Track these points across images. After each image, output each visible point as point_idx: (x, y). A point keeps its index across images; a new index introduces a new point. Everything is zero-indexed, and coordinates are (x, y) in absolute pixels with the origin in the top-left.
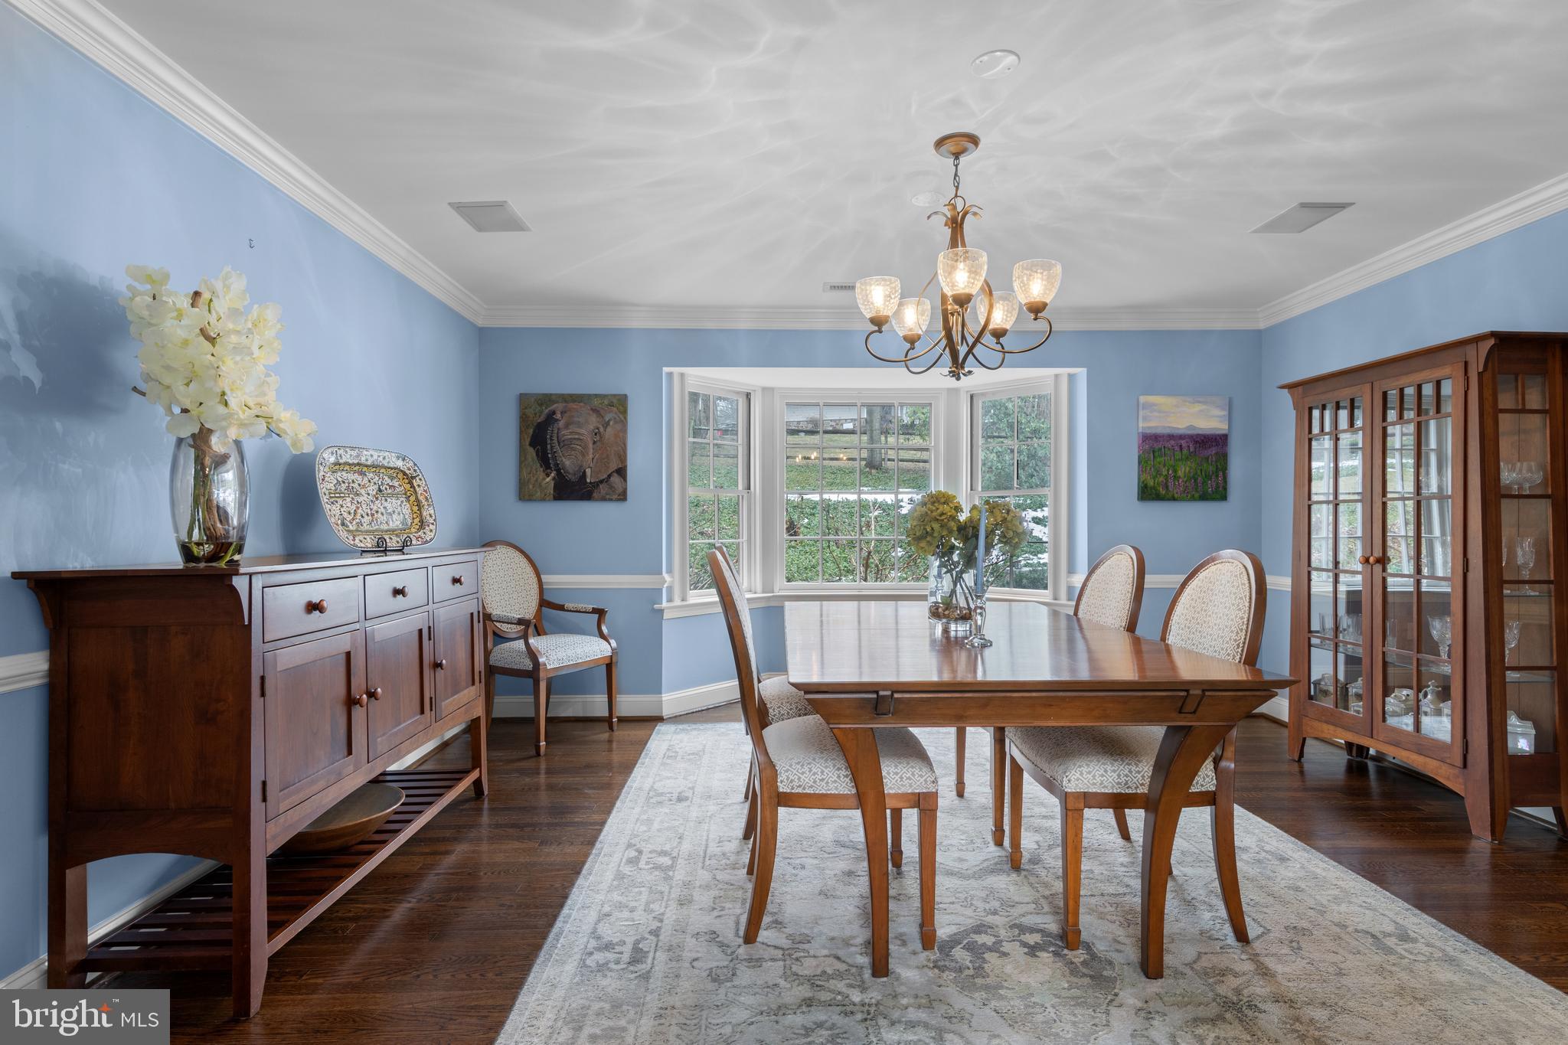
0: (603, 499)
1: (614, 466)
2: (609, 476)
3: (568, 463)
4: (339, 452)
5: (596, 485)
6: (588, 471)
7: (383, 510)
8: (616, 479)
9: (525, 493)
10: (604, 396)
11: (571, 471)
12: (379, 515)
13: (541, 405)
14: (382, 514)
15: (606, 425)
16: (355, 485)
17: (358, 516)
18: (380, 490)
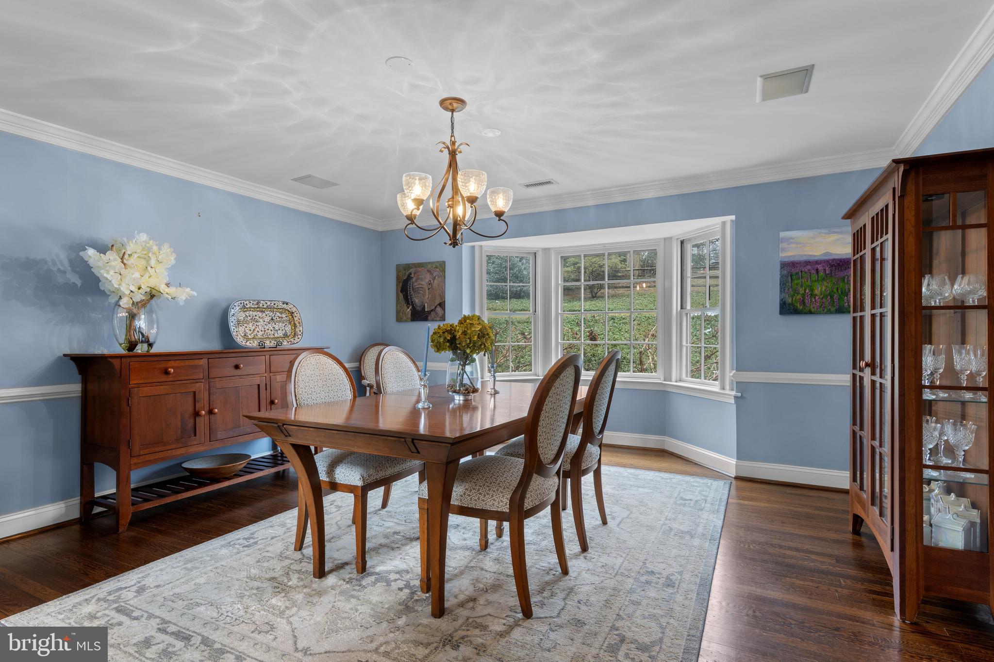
1: (437, 302)
2: (436, 307)
3: (417, 301)
4: (245, 303)
5: (429, 312)
6: (426, 305)
7: (272, 329)
8: (439, 309)
9: (399, 319)
10: (433, 263)
11: (418, 305)
12: (269, 331)
13: (405, 270)
14: (271, 330)
15: (434, 279)
16: (257, 317)
17: (256, 332)
18: (272, 319)
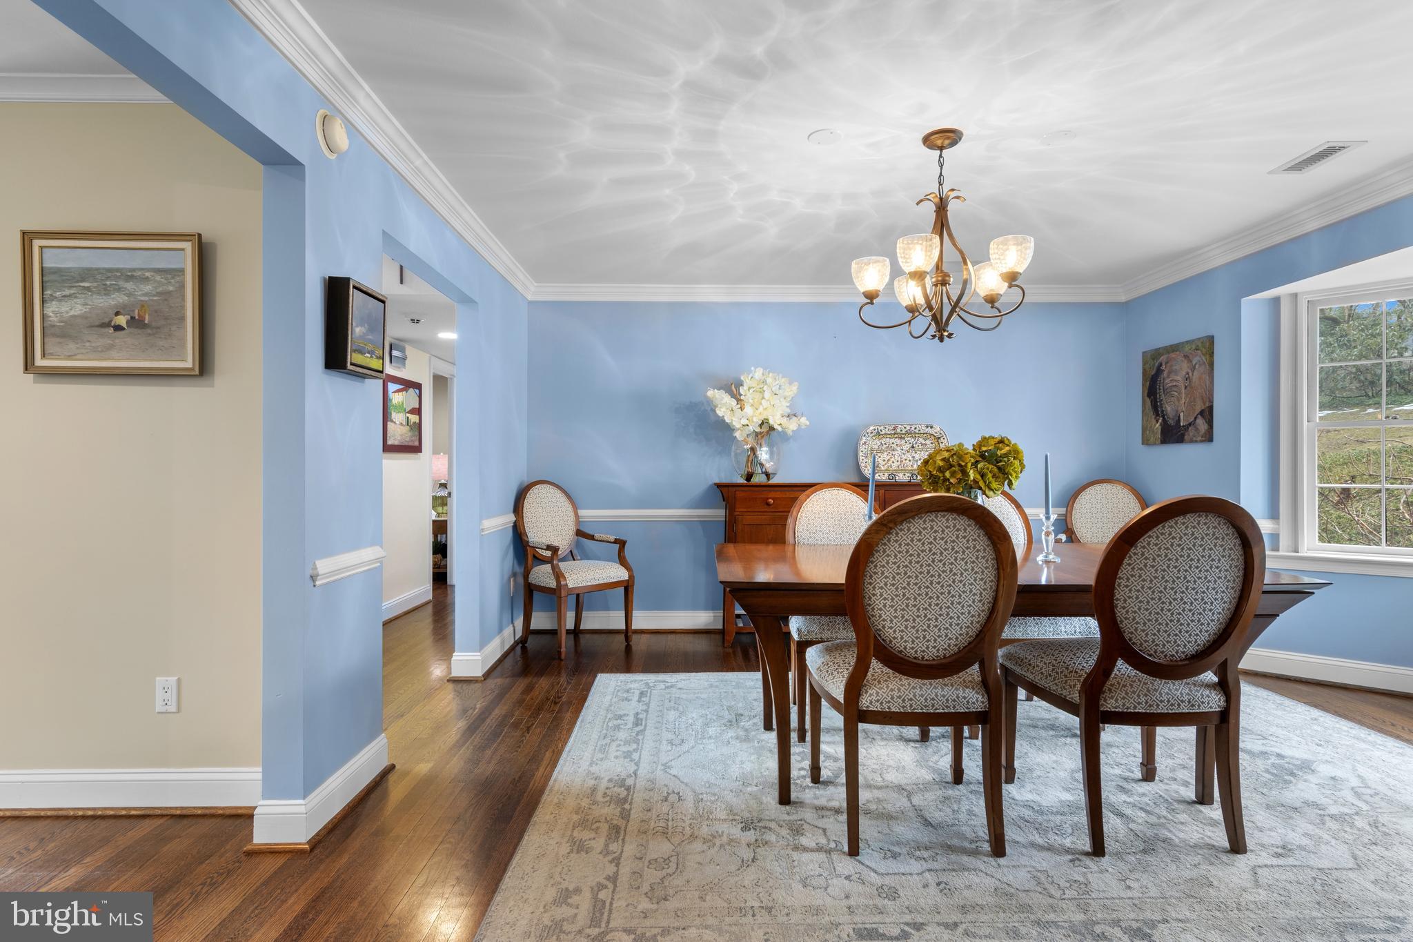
0: (1192, 441)
2: (1196, 418)
3: (1169, 409)
4: (879, 429)
5: (1186, 427)
6: (1182, 414)
7: (911, 458)
9: (1146, 442)
10: (1192, 342)
11: (1171, 417)
12: (907, 461)
13: (1153, 359)
14: (910, 461)
15: (1193, 369)
16: (894, 445)
17: (890, 462)
18: (913, 447)
